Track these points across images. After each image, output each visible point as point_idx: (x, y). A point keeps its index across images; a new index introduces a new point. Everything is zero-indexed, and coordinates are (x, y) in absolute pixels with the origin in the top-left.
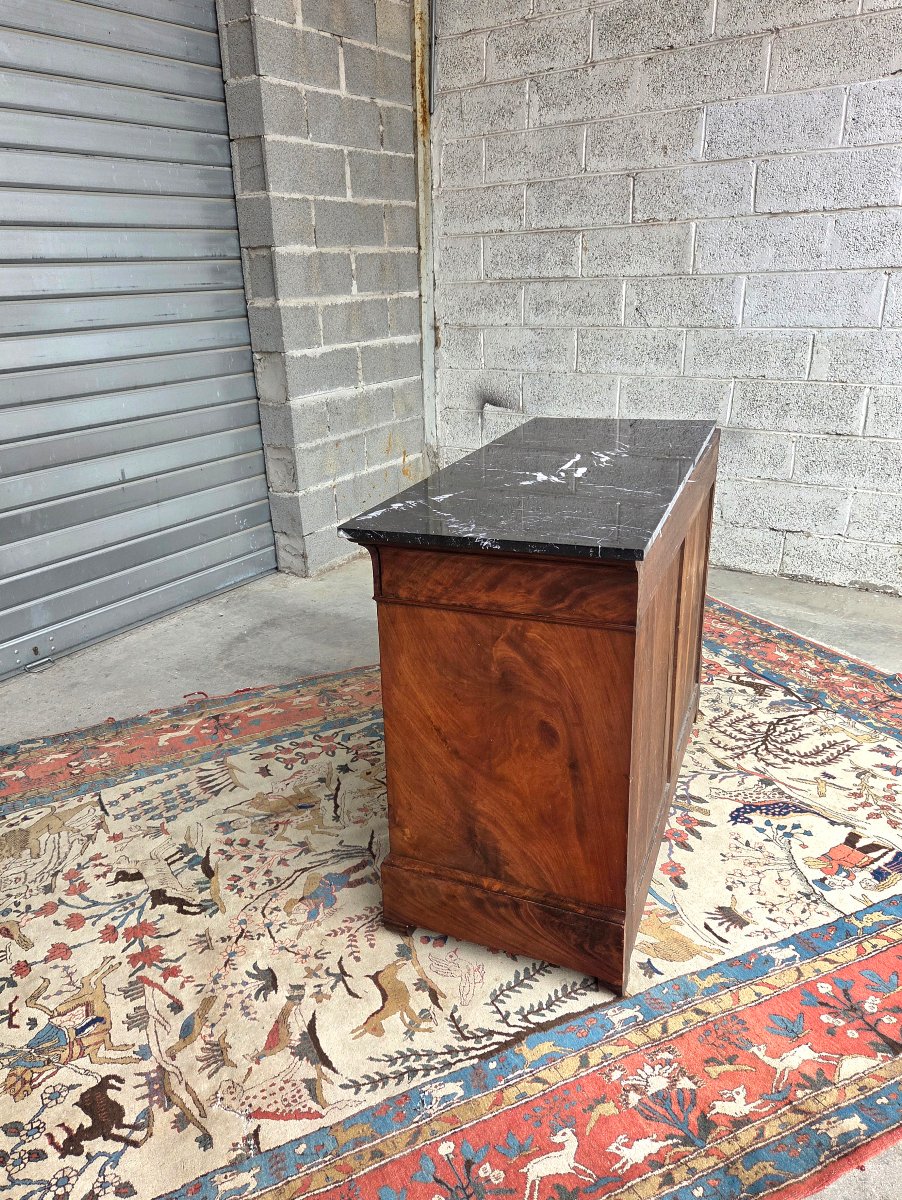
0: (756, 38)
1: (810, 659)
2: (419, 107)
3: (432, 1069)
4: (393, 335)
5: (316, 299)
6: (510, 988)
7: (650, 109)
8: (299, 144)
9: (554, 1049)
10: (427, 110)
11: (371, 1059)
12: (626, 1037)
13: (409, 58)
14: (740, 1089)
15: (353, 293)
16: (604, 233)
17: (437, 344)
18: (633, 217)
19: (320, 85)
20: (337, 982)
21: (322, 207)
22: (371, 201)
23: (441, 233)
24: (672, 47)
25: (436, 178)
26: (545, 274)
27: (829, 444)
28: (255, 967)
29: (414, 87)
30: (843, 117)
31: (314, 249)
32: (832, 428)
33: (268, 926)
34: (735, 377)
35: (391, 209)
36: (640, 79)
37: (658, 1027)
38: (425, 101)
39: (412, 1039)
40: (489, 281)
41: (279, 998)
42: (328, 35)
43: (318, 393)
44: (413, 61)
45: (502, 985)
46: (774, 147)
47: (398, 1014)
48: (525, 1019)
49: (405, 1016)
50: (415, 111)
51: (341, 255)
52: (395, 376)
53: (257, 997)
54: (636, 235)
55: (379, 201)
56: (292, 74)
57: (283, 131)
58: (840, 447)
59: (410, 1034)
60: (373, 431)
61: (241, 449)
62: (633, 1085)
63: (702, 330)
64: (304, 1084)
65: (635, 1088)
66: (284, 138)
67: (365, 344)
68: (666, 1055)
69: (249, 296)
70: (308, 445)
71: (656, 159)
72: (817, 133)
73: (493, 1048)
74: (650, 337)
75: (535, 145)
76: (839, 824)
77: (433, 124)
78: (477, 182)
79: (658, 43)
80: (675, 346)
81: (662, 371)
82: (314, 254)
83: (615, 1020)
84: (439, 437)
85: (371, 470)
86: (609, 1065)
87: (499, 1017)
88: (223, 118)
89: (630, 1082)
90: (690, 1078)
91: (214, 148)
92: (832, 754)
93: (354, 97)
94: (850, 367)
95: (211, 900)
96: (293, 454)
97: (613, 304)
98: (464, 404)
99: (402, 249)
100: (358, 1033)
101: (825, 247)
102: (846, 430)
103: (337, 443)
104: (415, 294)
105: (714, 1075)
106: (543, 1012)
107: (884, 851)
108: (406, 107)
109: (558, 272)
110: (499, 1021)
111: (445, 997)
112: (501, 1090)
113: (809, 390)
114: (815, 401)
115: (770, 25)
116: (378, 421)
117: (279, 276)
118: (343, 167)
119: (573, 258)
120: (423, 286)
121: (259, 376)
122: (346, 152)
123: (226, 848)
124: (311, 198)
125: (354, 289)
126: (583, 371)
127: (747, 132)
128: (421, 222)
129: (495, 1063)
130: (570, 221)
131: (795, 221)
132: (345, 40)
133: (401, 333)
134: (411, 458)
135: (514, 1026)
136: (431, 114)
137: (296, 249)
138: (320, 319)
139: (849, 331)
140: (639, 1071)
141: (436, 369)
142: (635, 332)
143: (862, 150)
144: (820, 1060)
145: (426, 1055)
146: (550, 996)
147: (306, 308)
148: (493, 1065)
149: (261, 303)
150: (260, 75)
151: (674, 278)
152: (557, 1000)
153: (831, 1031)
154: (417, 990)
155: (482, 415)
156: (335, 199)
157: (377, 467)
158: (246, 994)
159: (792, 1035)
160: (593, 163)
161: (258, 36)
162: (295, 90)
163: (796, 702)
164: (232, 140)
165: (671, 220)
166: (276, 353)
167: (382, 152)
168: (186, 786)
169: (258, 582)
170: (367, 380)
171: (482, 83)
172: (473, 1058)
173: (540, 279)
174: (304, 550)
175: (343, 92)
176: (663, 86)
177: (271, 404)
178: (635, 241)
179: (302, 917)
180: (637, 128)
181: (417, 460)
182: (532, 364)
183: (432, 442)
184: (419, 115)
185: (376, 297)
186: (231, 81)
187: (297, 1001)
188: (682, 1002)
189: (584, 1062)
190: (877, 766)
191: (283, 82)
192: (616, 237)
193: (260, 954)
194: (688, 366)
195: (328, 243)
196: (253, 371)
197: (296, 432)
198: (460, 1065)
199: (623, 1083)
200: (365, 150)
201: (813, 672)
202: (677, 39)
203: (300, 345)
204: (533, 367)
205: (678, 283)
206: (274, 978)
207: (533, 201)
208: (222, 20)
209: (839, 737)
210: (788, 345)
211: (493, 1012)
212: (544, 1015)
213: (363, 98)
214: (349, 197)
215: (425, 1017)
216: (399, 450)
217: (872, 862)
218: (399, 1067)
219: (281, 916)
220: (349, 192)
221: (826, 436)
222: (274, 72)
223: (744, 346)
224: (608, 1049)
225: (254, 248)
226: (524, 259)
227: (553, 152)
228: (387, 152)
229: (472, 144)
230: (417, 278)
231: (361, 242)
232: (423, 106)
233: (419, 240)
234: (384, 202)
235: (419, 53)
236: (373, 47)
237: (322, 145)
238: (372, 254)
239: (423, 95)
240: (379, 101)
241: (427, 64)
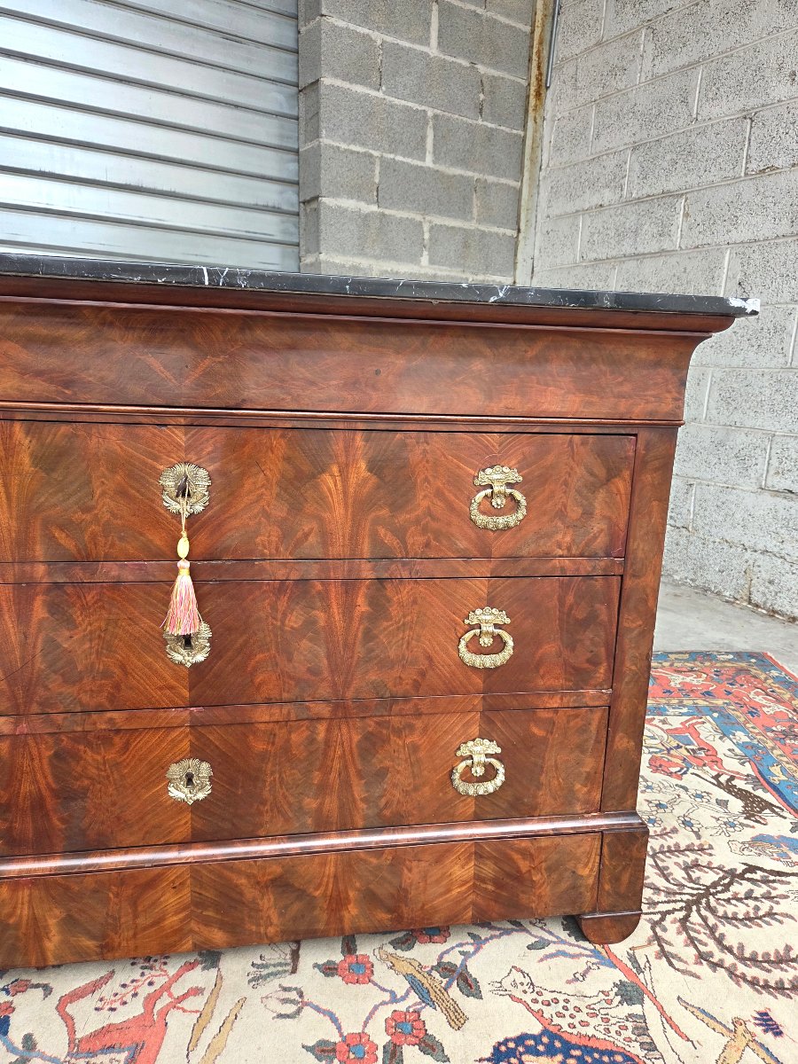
5: (372, 262)
7: (778, 29)
8: (367, 97)
10: (543, 85)
13: (528, 29)
15: (422, 263)
16: (710, 193)
18: (747, 168)
19: (401, 37)
21: (388, 166)
22: (458, 171)
23: (545, 215)
25: (545, 157)
26: (641, 250)
29: (530, 60)
31: (374, 208)
35: (486, 187)
38: (540, 74)
40: (584, 264)
44: (533, 32)
50: (529, 85)
51: (411, 221)
54: (747, 189)
55: (470, 174)
56: (365, 20)
57: (346, 77)
66: (346, 85)
69: (302, 253)
71: (781, 91)
75: (645, 101)
77: (547, 99)
78: (581, 156)
80: (784, 329)
81: (765, 361)
82: (373, 213)
88: (295, 68)
91: (280, 97)
93: (448, 58)
97: (712, 278)
99: (495, 229)
104: (508, 280)
108: (520, 80)
109: (654, 247)
117: (322, 227)
118: (423, 128)
119: (673, 228)
120: (518, 273)
122: (430, 113)
124: (376, 153)
125: (425, 259)
128: (523, 203)
130: (674, 183)
136: (547, 88)
147: (356, 268)
149: (310, 259)
150: (322, 15)
151: (790, 240)
156: (409, 160)
160: (706, 110)
162: (366, 38)
164: (300, 91)
165: (793, 165)
167: (480, 122)
171: (599, 44)
173: (637, 256)
175: (433, 50)
178: (745, 198)
180: (762, 56)
184: (533, 88)
185: (453, 274)
186: (303, 30)
191: (352, 27)
192: (725, 195)
194: (797, 354)
195: (392, 205)
200: (457, 116)
207: (636, 167)
213: (459, 61)
214: (429, 162)
220: (429, 158)
222: (341, 15)
225: (308, 201)
226: (621, 235)
227: (663, 106)
228: (485, 123)
229: (582, 113)
230: (512, 263)
231: (440, 213)
232: (537, 79)
233: (518, 223)
234: (476, 176)
235: (538, 23)
236: (480, 11)
237: (397, 101)
238: (453, 228)
239: (539, 67)
240: (481, 69)
241: (547, 37)
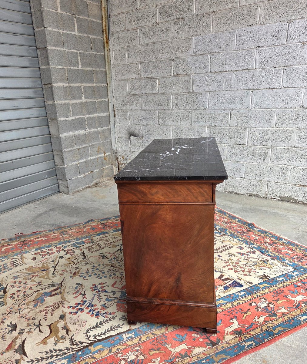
0: (208, 15)
1: (226, 218)
2: (105, 38)
3: (59, 355)
4: (98, 113)
5: (69, 101)
6: (93, 328)
7: (177, 38)
8: (61, 50)
9: (102, 347)
10: (108, 39)
11: (40, 353)
12: (126, 343)
13: (101, 22)
14: (158, 359)
16: (164, 79)
17: (115, 116)
18: (173, 74)
19: (67, 31)
20: (37, 327)
21: (70, 71)
22: (88, 69)
23: (114, 79)
24: (182, 18)
25: (112, 61)
26: (147, 92)
27: (237, 148)
28: (11, 323)
29: (103, 31)
30: (235, 40)
31: (67, 84)
32: (237, 142)
33: (19, 310)
34: (207, 126)
35: (96, 72)
36: (173, 28)
37: (138, 339)
38: (107, 36)
39: (56, 346)
40: (130, 95)
41: (15, 334)
42: (70, 14)
43: (71, 132)
44: (102, 23)
45: (91, 327)
46: (215, 50)
47: (54, 337)
48: (95, 338)
49: (56, 338)
50: (104, 39)
51: (78, 86)
52: (100, 127)
53: (8, 334)
54: (174, 79)
55: (92, 69)
56: (57, 27)
57: (54, 46)
58: (240, 148)
59: (55, 344)
60: (92, 145)
61: (44, 152)
62: (124, 358)
63: (196, 111)
64: (15, 361)
65: (124, 359)
66: (55, 48)
67: (88, 116)
68: (138, 348)
69: (46, 100)
70: (68, 150)
71: (179, 55)
72: (228, 45)
73: (81, 348)
74: (180, 113)
75: (142, 50)
76: (218, 272)
77: (110, 43)
78: (124, 63)
79: (178, 17)
80: (188, 116)
81: (185, 124)
82: (67, 86)
83: (125, 337)
84: (117, 147)
85: (92, 158)
86: (118, 352)
87: (87, 337)
88: (34, 41)
89: (123, 357)
90: (143, 356)
91: (32, 51)
92: (223, 249)
93: (81, 35)
94: (242, 122)
95: (3, 301)
96: (62, 153)
97: (169, 102)
98: (124, 136)
99: (101, 85)
100: (38, 344)
101: (232, 83)
102: (242, 143)
103: (79, 149)
104: (106, 100)
105: (151, 354)
106: (102, 335)
107: (230, 280)
108: (101, 38)
109: (151, 92)
110: (87, 339)
111: (71, 331)
112: (80, 361)
113: (230, 130)
114: (232, 134)
115: (212, 10)
116: (94, 142)
117: (54, 93)
118: (77, 57)
119: (156, 87)
120: (109, 97)
121: (50, 127)
122: (78, 53)
123: (13, 284)
124: (66, 68)
125: (83, 98)
126: (161, 125)
127: (206, 46)
128: (107, 76)
129: (81, 353)
130: (154, 75)
131: (223, 74)
132: (77, 16)
133: (102, 112)
134: (107, 154)
135: (91, 340)
136: (109, 40)
137: (60, 84)
138: (71, 108)
139: (241, 110)
140: (127, 354)
141: (115, 124)
142: (176, 111)
143: (242, 51)
144: (188, 349)
145: (59, 351)
146: (106, 330)
147: (65, 104)
148: (80, 353)
149: (49, 102)
150: (45, 27)
151: (187, 93)
152: (108, 332)
153: (194, 339)
154: (62, 329)
155: (130, 139)
156: (75, 68)
157: (94, 157)
158: (5, 332)
159: (181, 341)
160: (160, 56)
161: (44, 14)
162: (58, 32)
163: (217, 232)
164: (38, 49)
165: (185, 74)
166: (55, 119)
167: (92, 52)
168: (6, 264)
169: (52, 196)
170: (89, 128)
171: (125, 30)
172: (74, 351)
173: (146, 94)
174: (67, 185)
175: (76, 33)
176: (180, 31)
177: (54, 136)
178: (174, 81)
179: (31, 306)
180: (173, 44)
181: (109, 155)
182: (144, 122)
183: (115, 149)
184: (105, 40)
185: (91, 101)
186: (36, 29)
187: (22, 334)
188: (148, 331)
189: (110, 351)
190: (237, 253)
191: (54, 30)
192: (169, 80)
193: (13, 319)
194: (193, 122)
195: (72, 83)
196: (48, 125)
197: (63, 145)
198: (69, 354)
199: (121, 358)
200: (85, 52)
201: (226, 223)
202: (184, 16)
203: (63, 117)
204: (145, 124)
205: (188, 95)
206: (16, 327)
207: (142, 69)
208: (32, 10)
209: (227, 244)
210: (223, 115)
211: (85, 336)
212: (102, 336)
213: (84, 35)
214: (80, 67)
215: (63, 338)
216: (102, 152)
217: (225, 284)
218: (48, 355)
219: (25, 306)
220: (80, 66)
221: (236, 145)
222: (50, 26)
223: (209, 116)
224: (119, 347)
225: (46, 84)
226: (141, 88)
227: (148, 52)
228: (94, 53)
229: (123, 50)
230: (107, 94)
231: (85, 83)
232: (106, 38)
233: (107, 82)
234: (93, 69)
235: (104, 20)
236: (87, 18)
237: (69, 50)
238: (89, 86)
239: (106, 34)
240: (90, 36)
241: (107, 24)
